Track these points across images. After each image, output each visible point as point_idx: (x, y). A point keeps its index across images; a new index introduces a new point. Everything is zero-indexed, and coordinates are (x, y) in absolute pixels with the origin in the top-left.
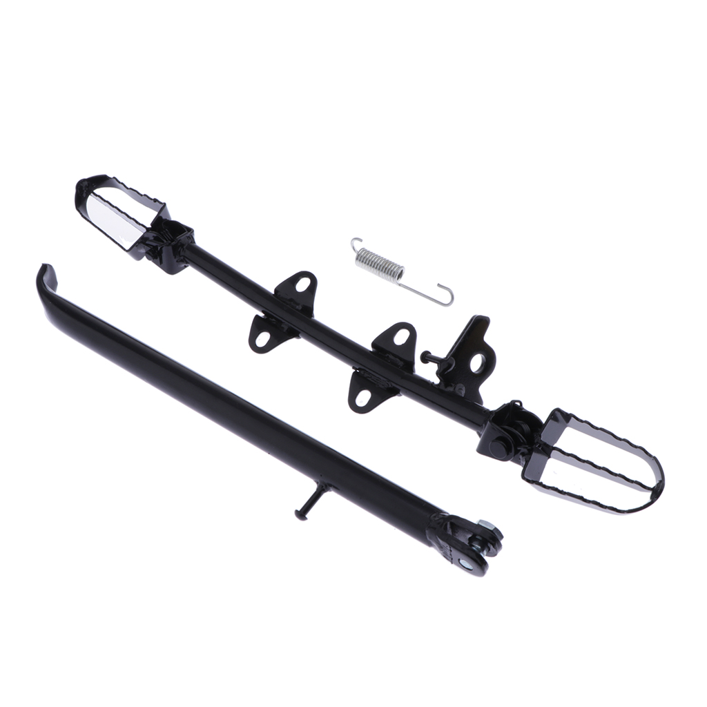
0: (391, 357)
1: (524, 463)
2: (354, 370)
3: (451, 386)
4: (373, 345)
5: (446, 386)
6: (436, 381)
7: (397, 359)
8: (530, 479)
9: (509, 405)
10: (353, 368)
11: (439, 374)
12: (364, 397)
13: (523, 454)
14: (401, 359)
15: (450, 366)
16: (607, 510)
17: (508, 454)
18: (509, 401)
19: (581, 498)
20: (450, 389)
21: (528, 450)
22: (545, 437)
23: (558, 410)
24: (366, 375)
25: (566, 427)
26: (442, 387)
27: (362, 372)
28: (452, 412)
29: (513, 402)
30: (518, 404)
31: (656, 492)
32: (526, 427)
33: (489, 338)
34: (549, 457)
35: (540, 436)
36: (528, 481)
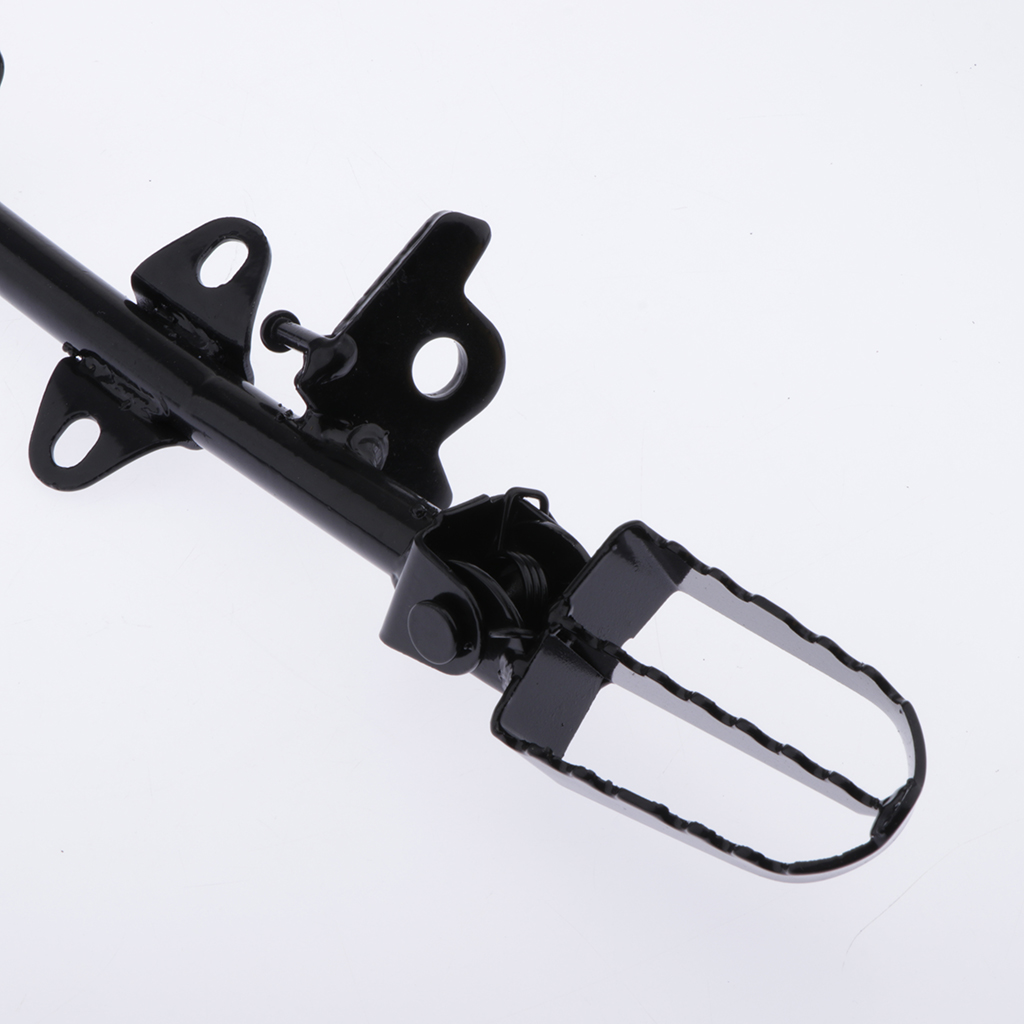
0: (184, 323)
1: (506, 684)
2: (67, 355)
3: (341, 427)
4: (137, 281)
5: (325, 424)
6: (296, 405)
7: (201, 333)
8: (520, 737)
9: (499, 501)
10: (67, 347)
11: (304, 383)
12: (79, 439)
13: (512, 657)
14: (211, 333)
15: (338, 361)
16: (733, 857)
17: (461, 652)
18: (503, 492)
19: (661, 812)
20: (338, 437)
21: (525, 643)
22: (583, 606)
23: (636, 529)
24: (101, 371)
25: (672, 590)
26: (312, 429)
27: (91, 362)
28: (326, 505)
29: (517, 495)
30: (535, 503)
31: (891, 815)
32: (534, 577)
33: (481, 288)
34: (607, 680)
35: (568, 604)
36: (511, 742)
